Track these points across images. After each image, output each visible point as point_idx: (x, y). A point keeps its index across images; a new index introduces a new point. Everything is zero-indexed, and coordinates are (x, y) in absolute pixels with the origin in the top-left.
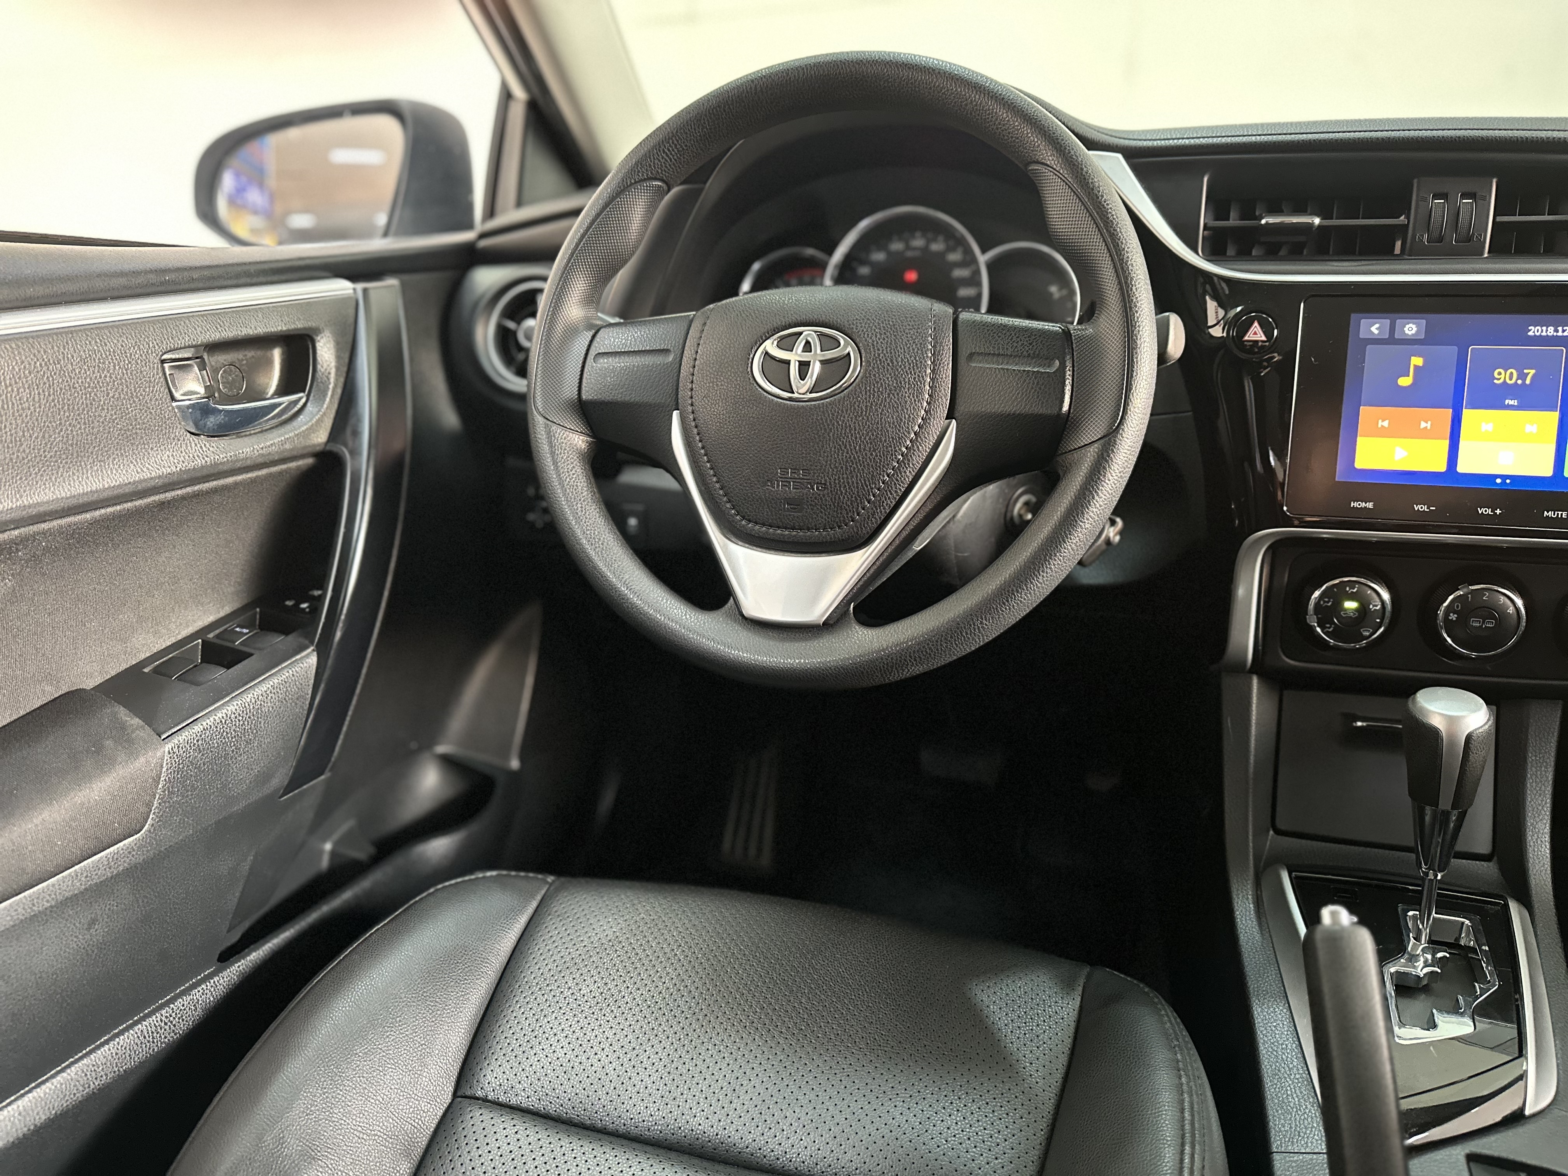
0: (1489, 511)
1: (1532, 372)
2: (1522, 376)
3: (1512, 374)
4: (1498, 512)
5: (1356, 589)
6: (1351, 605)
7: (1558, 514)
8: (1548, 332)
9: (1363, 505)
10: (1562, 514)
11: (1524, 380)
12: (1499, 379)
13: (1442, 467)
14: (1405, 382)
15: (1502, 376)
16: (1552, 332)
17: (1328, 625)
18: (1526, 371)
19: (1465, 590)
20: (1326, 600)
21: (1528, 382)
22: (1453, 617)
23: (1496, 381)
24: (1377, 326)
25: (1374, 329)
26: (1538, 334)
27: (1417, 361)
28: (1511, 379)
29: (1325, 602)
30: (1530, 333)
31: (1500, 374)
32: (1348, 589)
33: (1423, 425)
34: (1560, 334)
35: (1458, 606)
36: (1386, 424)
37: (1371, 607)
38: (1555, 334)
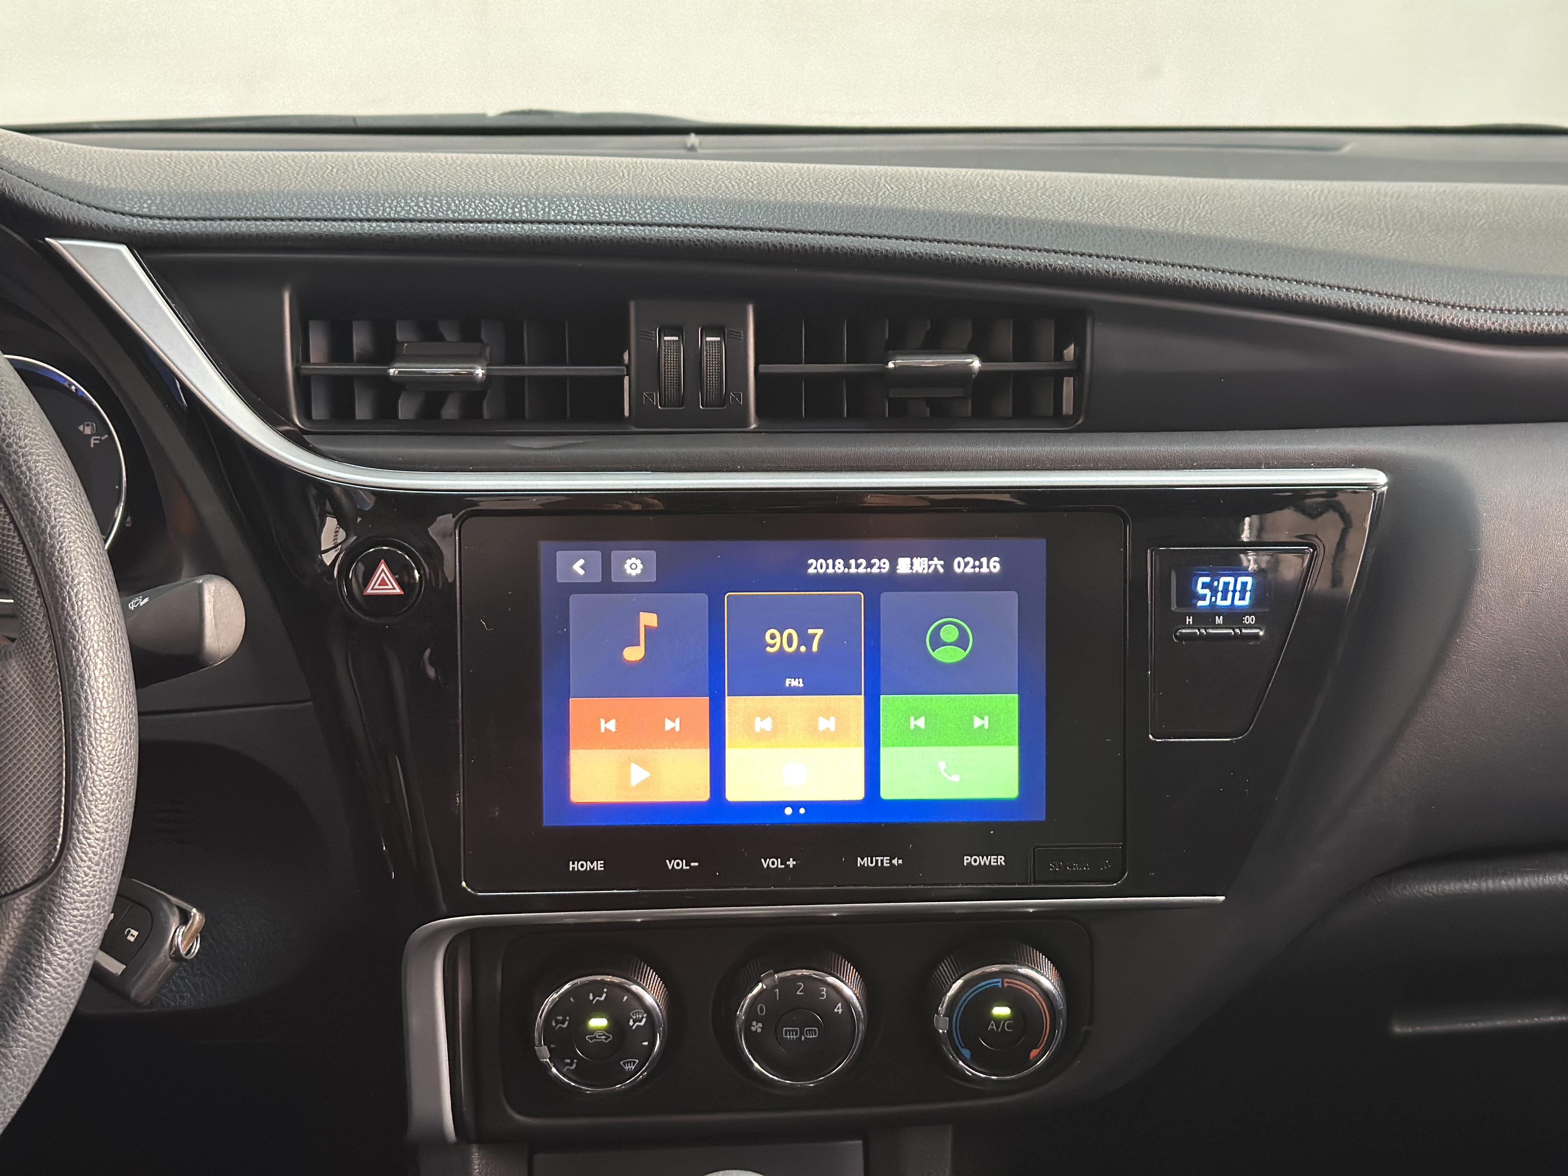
0: (778, 864)
1: (820, 632)
2: (806, 640)
3: (790, 638)
4: (791, 863)
5: (604, 995)
6: (598, 1023)
7: (877, 861)
8: (836, 568)
9: (588, 865)
10: (882, 861)
11: (809, 646)
12: (772, 646)
13: (703, 794)
14: (634, 654)
15: (778, 640)
16: (842, 568)
17: (568, 1061)
18: (810, 631)
19: (768, 981)
20: (560, 1018)
21: (815, 648)
22: (757, 1027)
23: (769, 649)
24: (581, 562)
25: (578, 567)
26: (821, 571)
27: (648, 619)
28: (790, 644)
29: (557, 1022)
30: (811, 571)
31: (773, 637)
32: (591, 997)
33: (669, 725)
34: (853, 570)
35: (762, 1009)
36: (612, 725)
37: (631, 1023)
38: (846, 570)
